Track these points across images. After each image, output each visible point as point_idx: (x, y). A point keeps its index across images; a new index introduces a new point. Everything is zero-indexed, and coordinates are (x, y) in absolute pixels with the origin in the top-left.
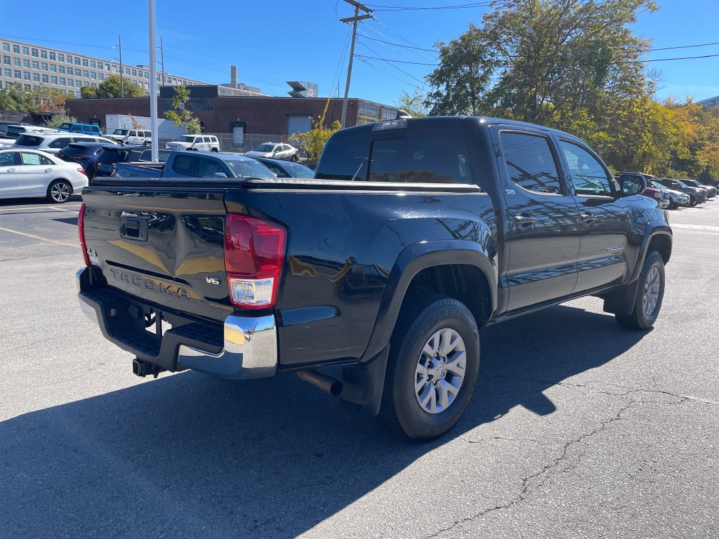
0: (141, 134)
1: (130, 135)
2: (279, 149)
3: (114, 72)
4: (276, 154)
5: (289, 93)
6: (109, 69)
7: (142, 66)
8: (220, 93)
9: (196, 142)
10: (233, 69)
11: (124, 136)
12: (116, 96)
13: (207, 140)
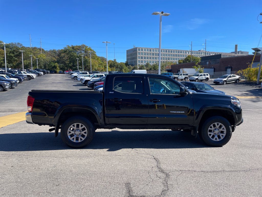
0: (184, 75)
1: (180, 75)
2: (230, 77)
3: (190, 54)
4: (229, 79)
5: (253, 53)
6: (188, 53)
7: (200, 50)
8: (222, 57)
9: (200, 76)
10: (236, 46)
11: (178, 76)
12: (189, 61)
13: (204, 75)
